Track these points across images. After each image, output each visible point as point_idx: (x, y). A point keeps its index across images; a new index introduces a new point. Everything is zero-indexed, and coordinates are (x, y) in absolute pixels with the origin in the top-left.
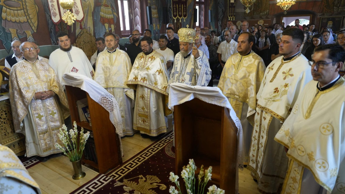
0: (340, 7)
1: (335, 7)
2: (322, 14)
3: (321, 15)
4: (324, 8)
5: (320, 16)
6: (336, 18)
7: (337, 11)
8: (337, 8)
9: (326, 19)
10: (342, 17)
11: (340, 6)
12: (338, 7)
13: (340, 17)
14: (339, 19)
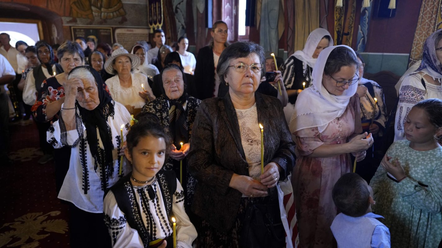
0: (103, 9)
1: (93, 8)
2: (71, 19)
3: (70, 22)
4: (72, 6)
5: (68, 22)
6: (101, 31)
7: (98, 15)
8: (97, 9)
9: (82, 30)
10: (110, 29)
11: (101, 6)
12: (100, 9)
13: (107, 29)
14: (106, 32)
